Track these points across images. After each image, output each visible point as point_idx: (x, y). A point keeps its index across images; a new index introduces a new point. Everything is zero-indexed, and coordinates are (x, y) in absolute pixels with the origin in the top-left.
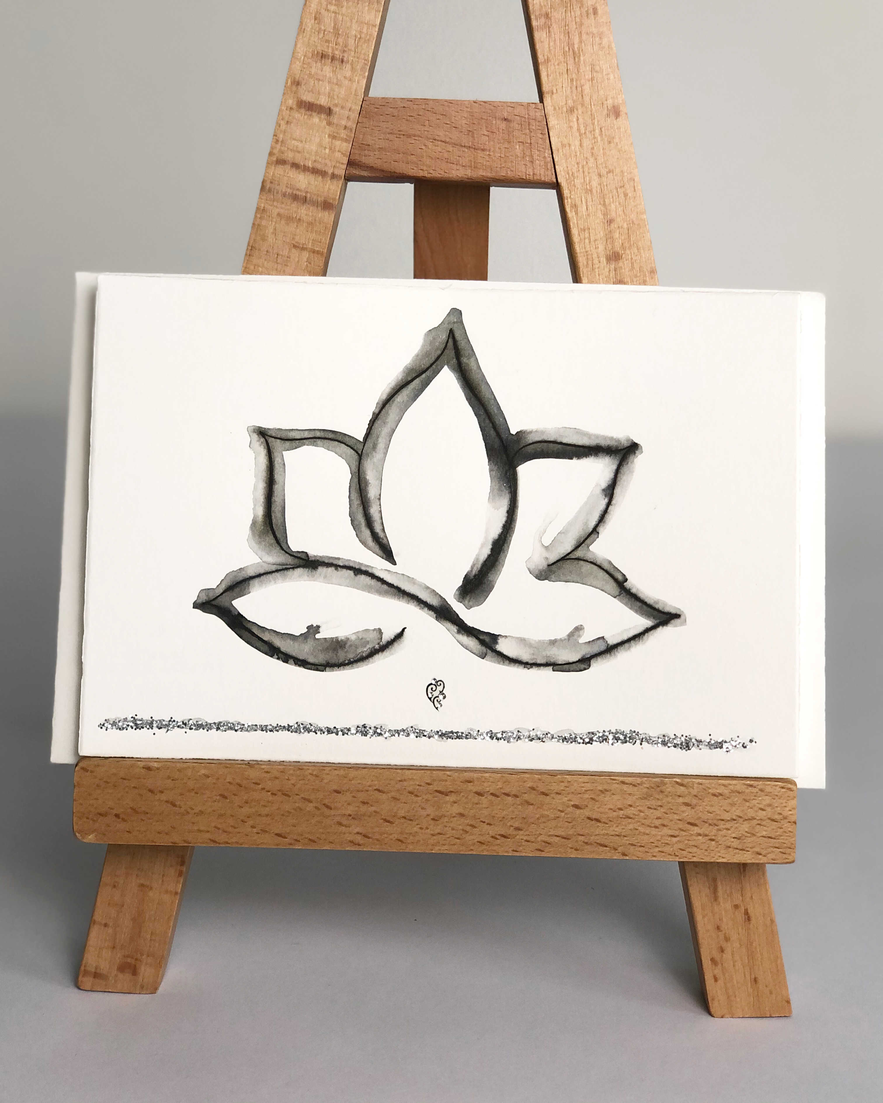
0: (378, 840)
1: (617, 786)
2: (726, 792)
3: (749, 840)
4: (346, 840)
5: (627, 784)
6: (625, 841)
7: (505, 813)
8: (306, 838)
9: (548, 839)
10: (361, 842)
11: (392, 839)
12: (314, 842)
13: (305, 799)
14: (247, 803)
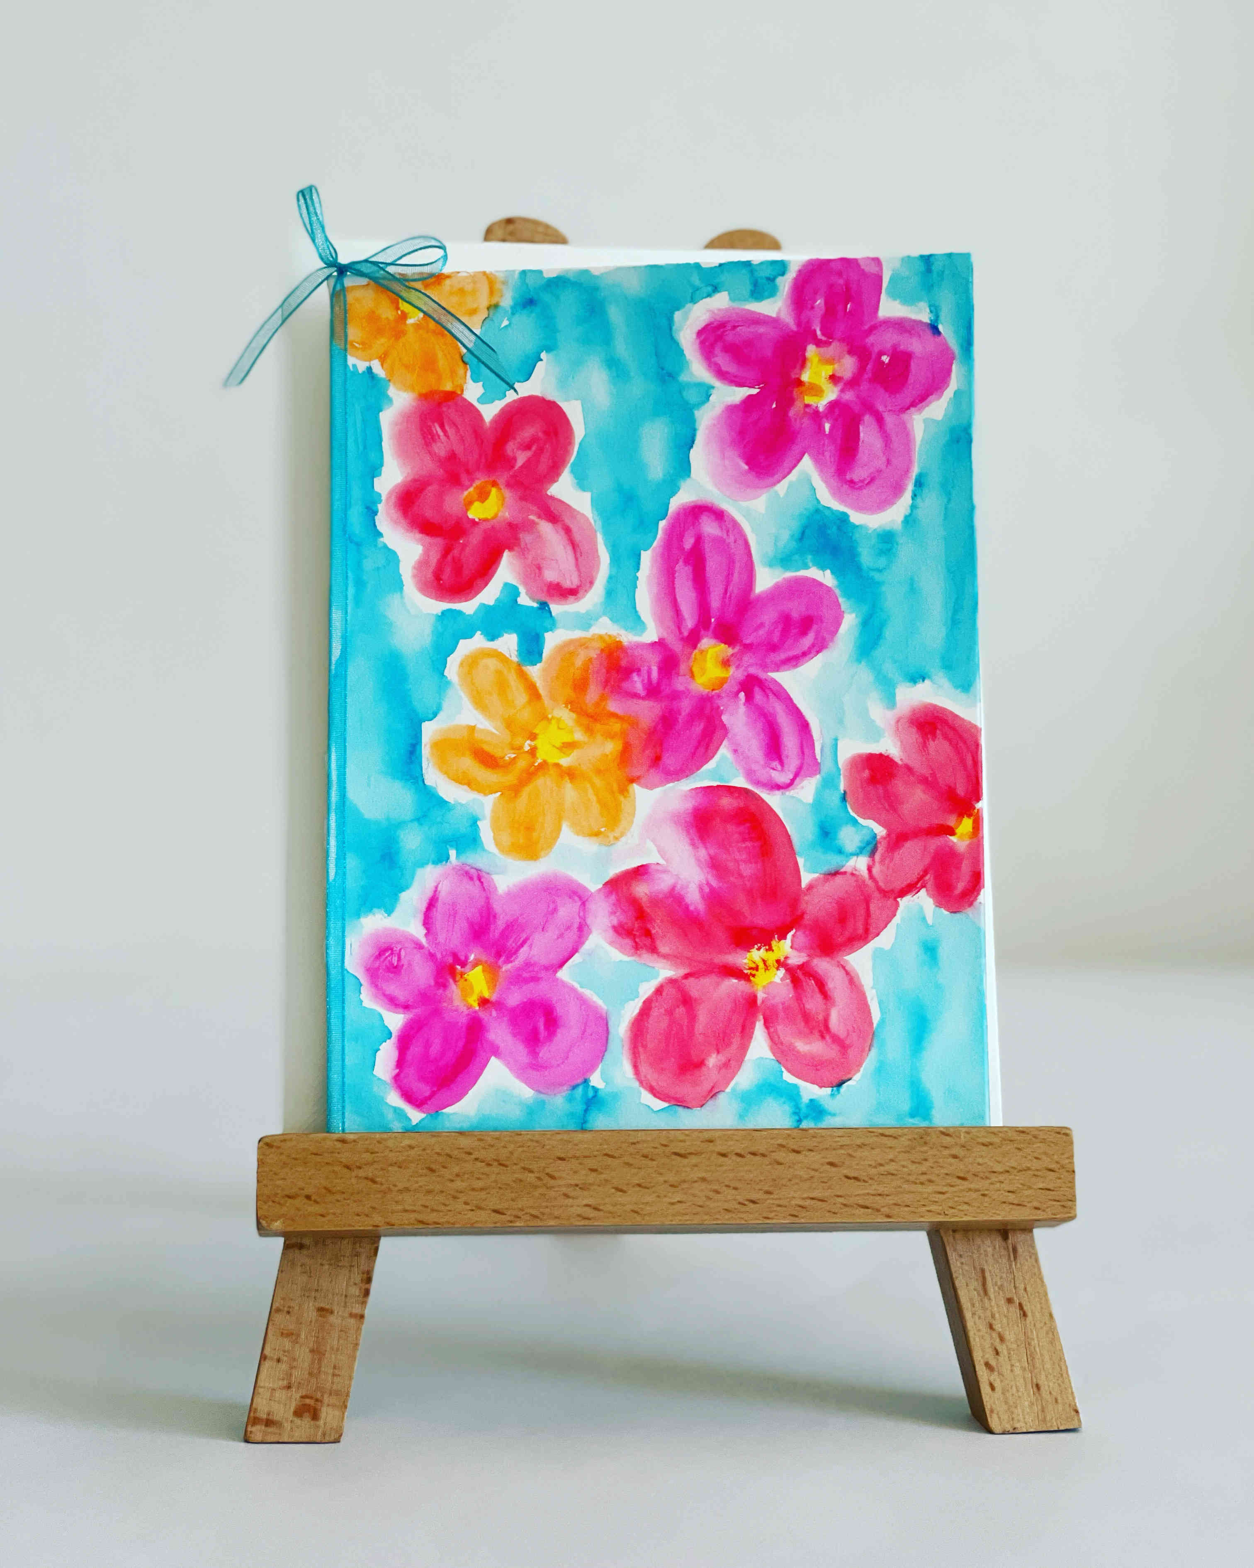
1: (875, 1139)
2: (996, 1140)
3: (1027, 1193)
5: (886, 1136)
6: (890, 1200)
7: (752, 1176)
10: (591, 1215)
11: (625, 1212)
13: (524, 1168)
14: (457, 1175)
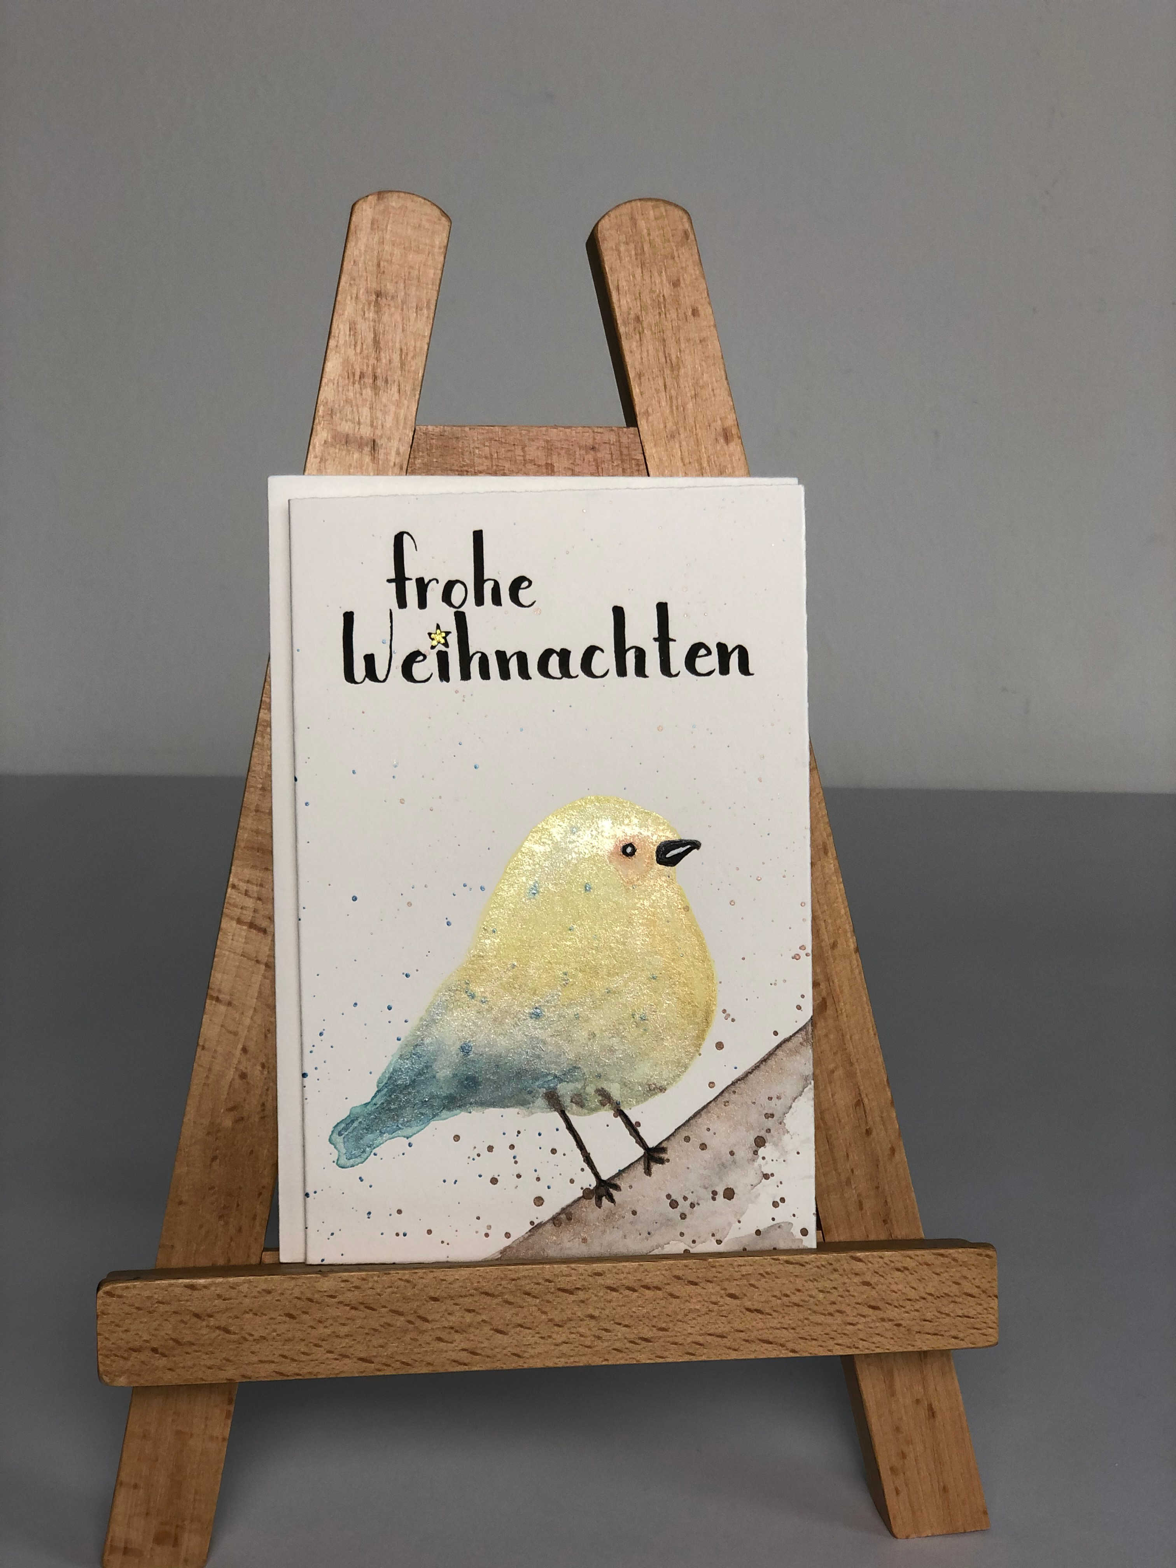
0: (488, 1357)
3: (945, 1321)
4: (448, 1359)
6: (794, 1334)
7: (645, 1311)
8: (397, 1361)
9: (701, 1339)
10: (468, 1360)
11: (506, 1355)
12: (408, 1364)
13: (394, 1311)
